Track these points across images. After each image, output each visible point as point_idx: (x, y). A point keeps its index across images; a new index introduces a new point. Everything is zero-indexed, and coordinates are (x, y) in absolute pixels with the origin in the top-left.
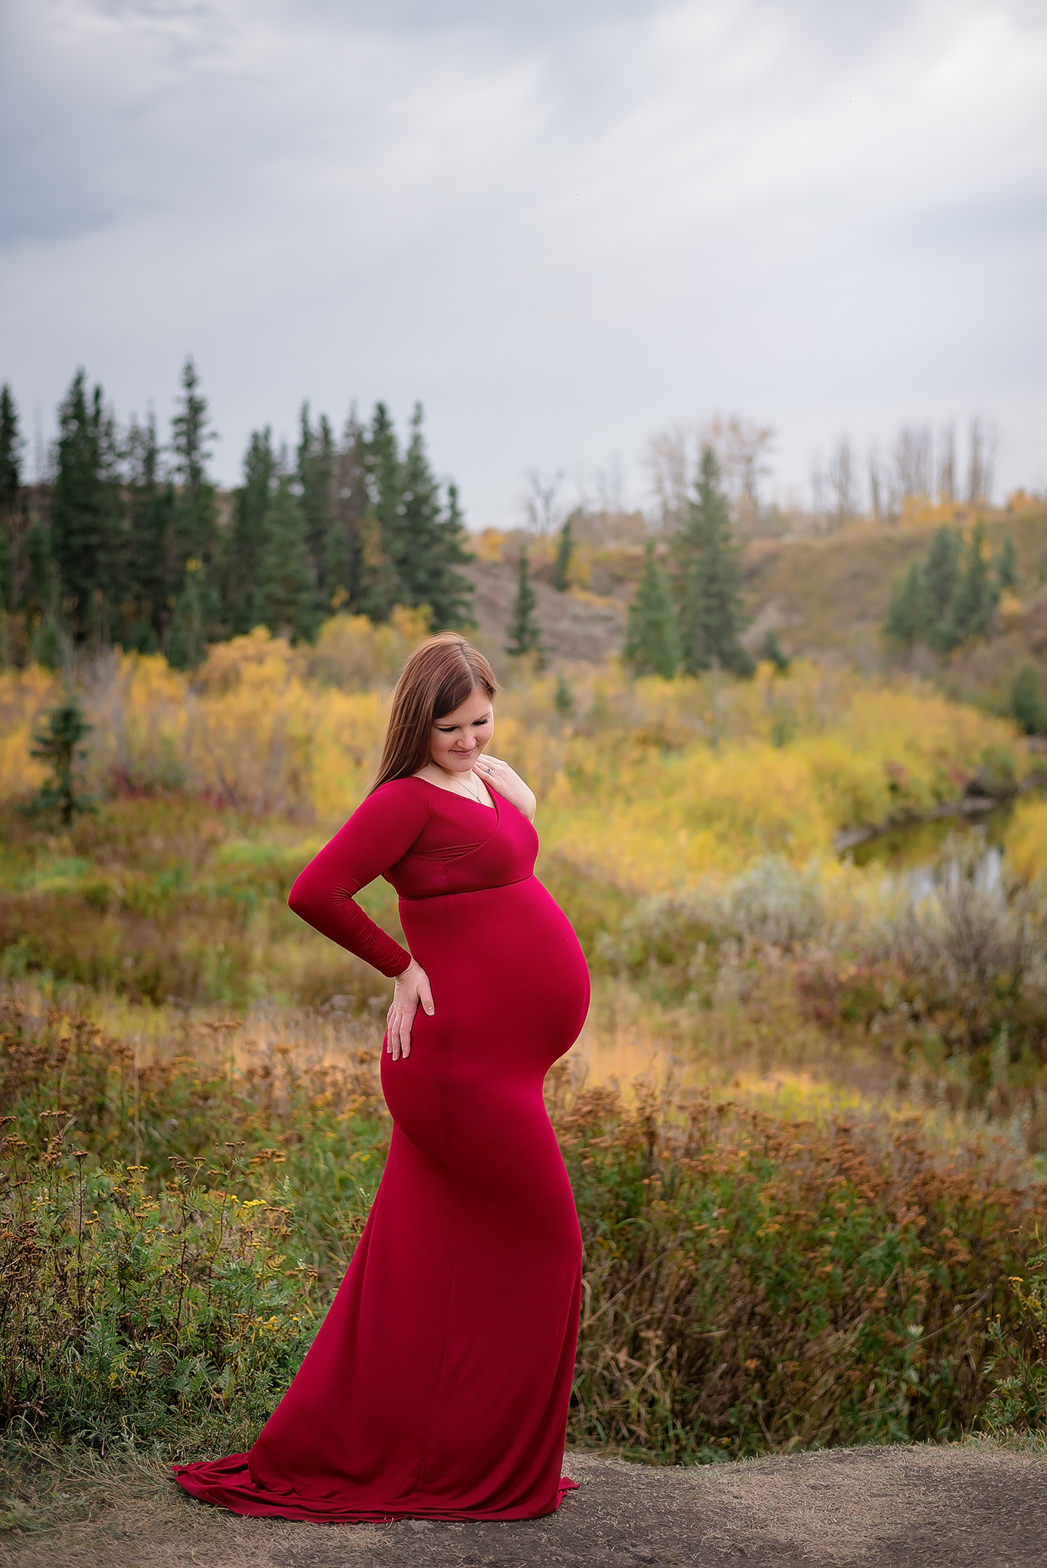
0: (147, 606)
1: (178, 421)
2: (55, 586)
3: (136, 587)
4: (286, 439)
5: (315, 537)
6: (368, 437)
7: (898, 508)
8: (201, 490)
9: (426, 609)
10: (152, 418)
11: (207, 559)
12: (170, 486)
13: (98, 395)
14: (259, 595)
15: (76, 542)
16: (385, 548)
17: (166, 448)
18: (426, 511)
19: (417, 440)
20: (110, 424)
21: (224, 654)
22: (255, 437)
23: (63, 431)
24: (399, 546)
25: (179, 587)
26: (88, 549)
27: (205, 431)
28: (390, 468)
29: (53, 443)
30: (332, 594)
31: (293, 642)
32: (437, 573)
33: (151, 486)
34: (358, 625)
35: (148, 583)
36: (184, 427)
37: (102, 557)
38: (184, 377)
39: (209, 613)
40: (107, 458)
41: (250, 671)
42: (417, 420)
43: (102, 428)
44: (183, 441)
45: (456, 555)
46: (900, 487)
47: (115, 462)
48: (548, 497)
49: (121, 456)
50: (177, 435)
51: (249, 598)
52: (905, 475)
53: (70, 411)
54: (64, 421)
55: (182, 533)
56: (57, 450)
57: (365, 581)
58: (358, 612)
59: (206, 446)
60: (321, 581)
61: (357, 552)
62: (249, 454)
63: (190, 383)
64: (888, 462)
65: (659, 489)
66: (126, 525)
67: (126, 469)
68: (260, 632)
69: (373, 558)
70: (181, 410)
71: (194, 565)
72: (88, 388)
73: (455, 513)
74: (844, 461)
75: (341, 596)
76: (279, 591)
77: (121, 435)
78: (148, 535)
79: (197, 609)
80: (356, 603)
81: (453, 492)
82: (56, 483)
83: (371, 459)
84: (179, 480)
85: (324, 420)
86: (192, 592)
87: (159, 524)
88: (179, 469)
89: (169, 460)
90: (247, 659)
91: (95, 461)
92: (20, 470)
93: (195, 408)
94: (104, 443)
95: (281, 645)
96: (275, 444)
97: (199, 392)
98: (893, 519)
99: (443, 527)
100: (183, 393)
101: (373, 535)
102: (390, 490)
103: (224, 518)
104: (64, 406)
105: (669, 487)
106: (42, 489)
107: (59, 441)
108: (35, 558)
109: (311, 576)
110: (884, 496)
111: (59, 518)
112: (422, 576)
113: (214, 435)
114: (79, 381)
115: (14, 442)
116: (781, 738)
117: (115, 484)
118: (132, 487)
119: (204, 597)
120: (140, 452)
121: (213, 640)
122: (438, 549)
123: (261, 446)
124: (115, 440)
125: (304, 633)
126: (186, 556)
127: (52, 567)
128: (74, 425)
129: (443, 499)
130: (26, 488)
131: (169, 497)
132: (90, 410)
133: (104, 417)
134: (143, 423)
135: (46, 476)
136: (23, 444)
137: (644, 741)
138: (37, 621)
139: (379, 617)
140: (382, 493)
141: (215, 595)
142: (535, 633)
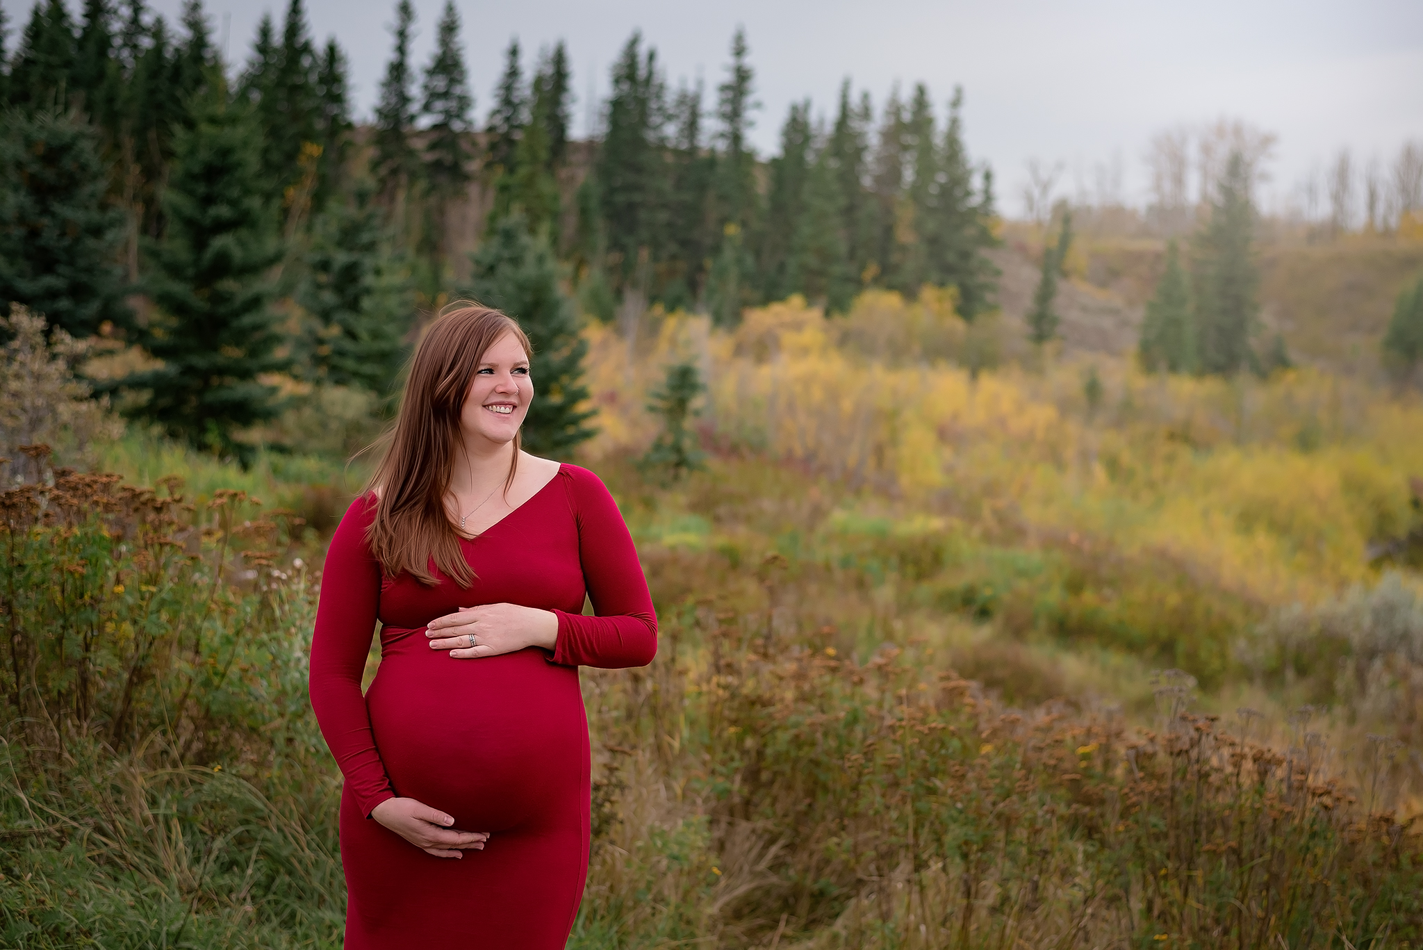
0: (682, 266)
1: (724, 88)
2: (601, 240)
3: (673, 247)
4: (824, 114)
5: (849, 211)
6: (907, 117)
7: (1394, 221)
8: (740, 156)
9: (952, 290)
10: (700, 83)
11: (744, 224)
12: (712, 151)
13: (652, 57)
14: (792, 263)
15: (620, 199)
16: (917, 226)
17: (710, 114)
18: (958, 192)
19: (954, 123)
20: (661, 87)
21: (760, 319)
22: (794, 109)
23: (615, 90)
24: (931, 226)
25: (716, 250)
26: (631, 207)
27: (749, 100)
28: (926, 149)
29: (604, 102)
30: (862, 268)
31: (827, 314)
32: (965, 255)
33: (693, 150)
34: (889, 301)
35: (684, 243)
36: (730, 94)
37: (643, 215)
38: (733, 45)
39: (745, 277)
40: (655, 119)
41: (789, 338)
42: (956, 103)
43: (653, 90)
44: (728, 108)
45: (985, 238)
46: (1399, 202)
47: (662, 124)
48: (1045, 187)
49: (670, 118)
50: (723, 102)
51: (782, 268)
52: (1404, 190)
53: (624, 72)
54: (617, 81)
55: (723, 198)
56: (607, 109)
57: (895, 258)
58: (890, 287)
59: (750, 114)
60: (852, 255)
61: (889, 231)
62: (788, 125)
63: (739, 51)
64: (1387, 174)
65: (1158, 187)
66: (667, 185)
67: (671, 130)
68: (797, 300)
69: (905, 235)
70: (728, 77)
71: (732, 230)
72: (642, 50)
73: (988, 197)
74: (1342, 173)
75: (872, 270)
76: (812, 261)
77: (670, 98)
78: (687, 197)
79: (733, 274)
80: (888, 278)
81: (988, 177)
82: (604, 140)
83: (909, 139)
84: (722, 146)
85: (866, 97)
86: (728, 254)
87: (702, 187)
88: (722, 135)
89: (711, 127)
90: (783, 325)
91: (643, 122)
92: (570, 125)
93: (742, 76)
94: (653, 105)
95: (815, 315)
96: (813, 117)
97: (748, 61)
98: (1387, 233)
99: (973, 211)
100: (730, 61)
101: (906, 214)
102: (926, 169)
103: (762, 185)
104: (616, 67)
105: (1168, 186)
106: (590, 145)
107: (610, 99)
108: (584, 212)
109: (842, 248)
110: (1381, 208)
111: (604, 172)
112: (951, 257)
113: (758, 105)
114: (634, 42)
115: (565, 98)
116: (1306, 442)
117: (661, 146)
118: (677, 152)
119: (739, 261)
120: (685, 116)
121: (747, 304)
122: (970, 232)
123: (800, 119)
124: (664, 102)
125: (836, 305)
126: (724, 221)
127: (599, 223)
128: (625, 87)
129: (977, 183)
130: (572, 143)
131: (712, 161)
132: (642, 73)
133: (656, 80)
134: (691, 87)
135: (597, 132)
136: (574, 101)
137: (1172, 436)
138: (585, 273)
139: (909, 293)
140: (918, 173)
141: (750, 260)
142: (1055, 321)
